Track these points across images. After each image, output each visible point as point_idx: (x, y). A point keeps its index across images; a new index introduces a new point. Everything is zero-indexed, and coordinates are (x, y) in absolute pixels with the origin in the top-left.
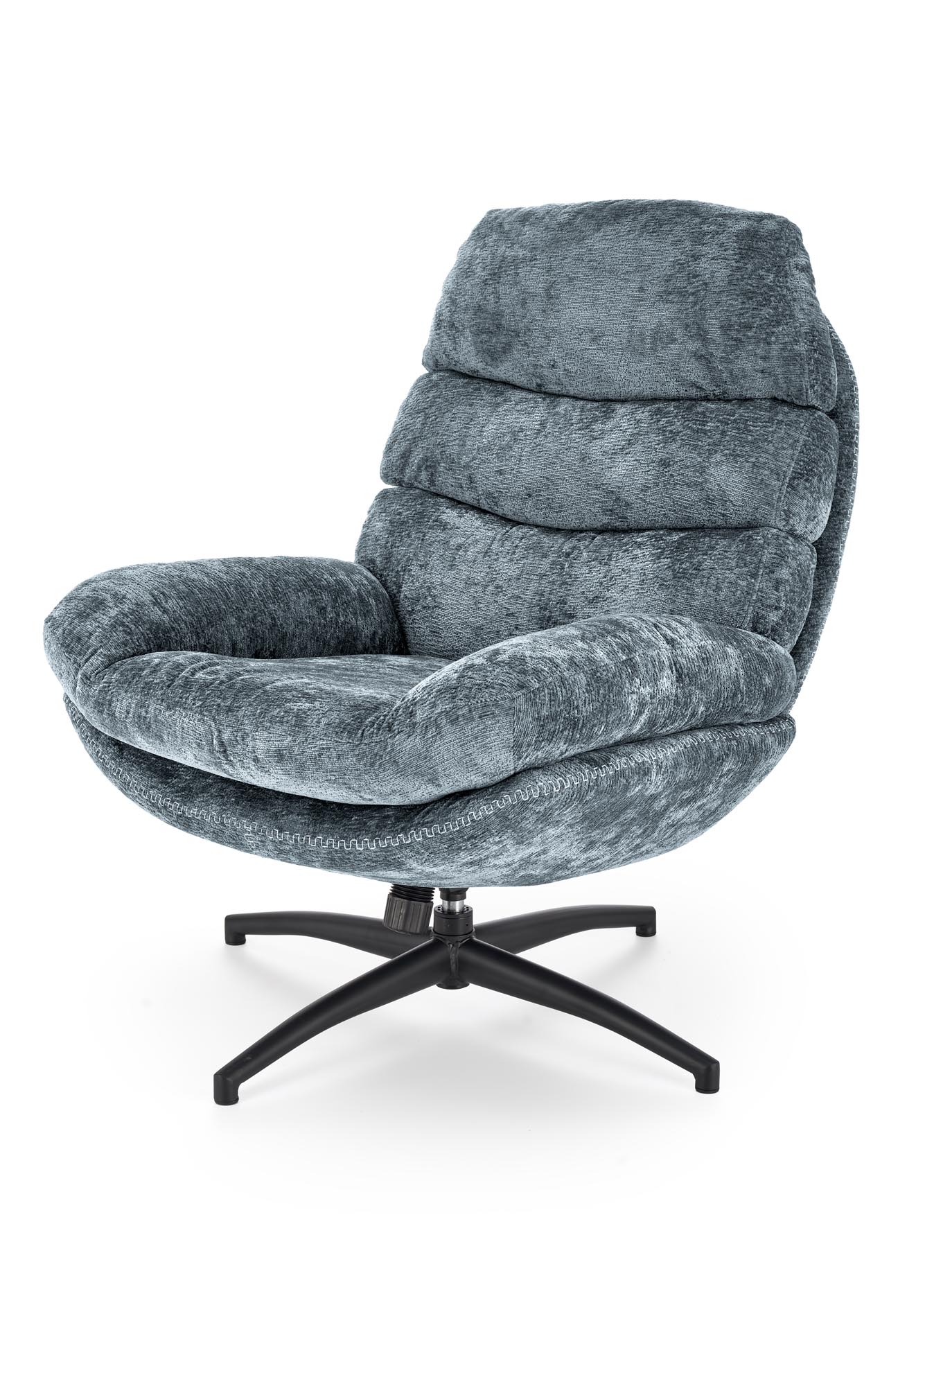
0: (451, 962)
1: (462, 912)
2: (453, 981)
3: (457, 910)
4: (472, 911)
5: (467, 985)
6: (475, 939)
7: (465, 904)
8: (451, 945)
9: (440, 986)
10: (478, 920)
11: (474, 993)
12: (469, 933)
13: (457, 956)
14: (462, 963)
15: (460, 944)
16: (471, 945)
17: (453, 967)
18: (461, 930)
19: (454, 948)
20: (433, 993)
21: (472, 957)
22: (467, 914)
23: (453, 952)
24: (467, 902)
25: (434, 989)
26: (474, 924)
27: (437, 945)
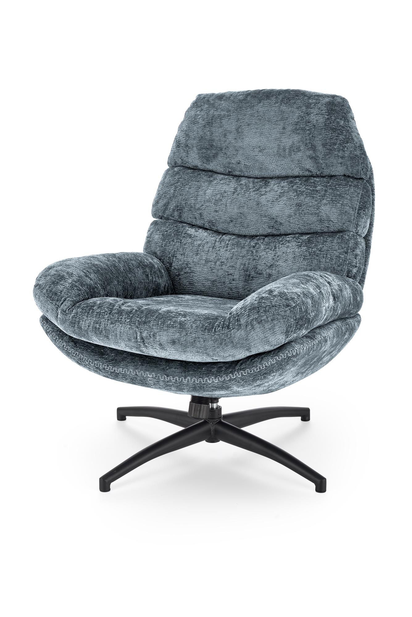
0: (211, 431)
1: (217, 408)
2: (212, 439)
3: (215, 407)
4: (221, 408)
5: (219, 441)
6: (222, 421)
7: (218, 405)
8: (211, 423)
9: (206, 441)
10: (224, 412)
11: (221, 445)
12: (220, 418)
13: (214, 428)
14: (216, 432)
15: (215, 423)
16: (220, 423)
17: (212, 433)
18: (216, 417)
19: (213, 425)
20: (203, 444)
21: (220, 428)
22: (219, 409)
23: (211, 426)
24: (219, 404)
25: (204, 443)
26: (222, 414)
27: (205, 423)
